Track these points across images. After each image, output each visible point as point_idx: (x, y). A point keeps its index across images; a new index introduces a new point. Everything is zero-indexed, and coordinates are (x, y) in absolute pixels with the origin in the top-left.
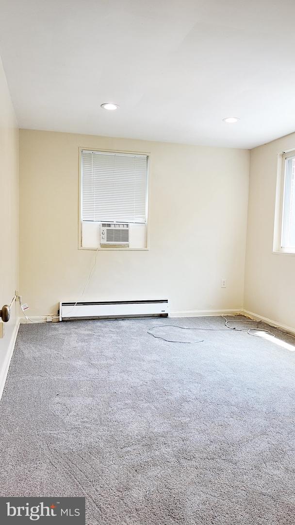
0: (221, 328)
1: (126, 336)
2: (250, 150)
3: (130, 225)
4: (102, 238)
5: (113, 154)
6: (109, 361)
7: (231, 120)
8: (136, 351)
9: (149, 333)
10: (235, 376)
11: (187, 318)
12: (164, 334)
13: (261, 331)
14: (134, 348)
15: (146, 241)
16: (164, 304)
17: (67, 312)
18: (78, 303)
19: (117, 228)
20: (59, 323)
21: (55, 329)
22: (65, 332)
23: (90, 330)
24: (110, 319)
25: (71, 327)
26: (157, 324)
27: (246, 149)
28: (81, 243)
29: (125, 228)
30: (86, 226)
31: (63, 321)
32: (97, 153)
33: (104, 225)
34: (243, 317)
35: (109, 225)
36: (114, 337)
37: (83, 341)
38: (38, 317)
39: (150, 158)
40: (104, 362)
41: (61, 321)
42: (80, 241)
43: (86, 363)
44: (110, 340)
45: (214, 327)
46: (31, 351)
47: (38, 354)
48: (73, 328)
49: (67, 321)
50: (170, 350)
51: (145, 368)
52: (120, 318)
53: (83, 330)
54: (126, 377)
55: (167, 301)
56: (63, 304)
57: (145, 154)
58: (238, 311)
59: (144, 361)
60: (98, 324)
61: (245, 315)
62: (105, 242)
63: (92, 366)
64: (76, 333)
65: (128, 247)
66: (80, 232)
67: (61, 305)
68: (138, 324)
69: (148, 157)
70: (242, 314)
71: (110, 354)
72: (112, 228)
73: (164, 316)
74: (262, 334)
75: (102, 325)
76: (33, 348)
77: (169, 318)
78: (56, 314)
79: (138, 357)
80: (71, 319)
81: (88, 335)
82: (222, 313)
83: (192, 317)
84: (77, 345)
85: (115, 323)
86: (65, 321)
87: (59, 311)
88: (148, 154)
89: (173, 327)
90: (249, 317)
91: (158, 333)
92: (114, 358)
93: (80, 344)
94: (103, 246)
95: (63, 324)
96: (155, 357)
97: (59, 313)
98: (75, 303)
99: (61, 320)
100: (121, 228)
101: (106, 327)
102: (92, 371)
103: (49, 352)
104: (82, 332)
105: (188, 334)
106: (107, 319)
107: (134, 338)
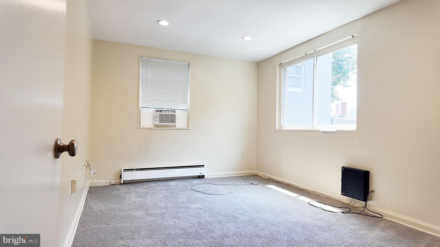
0: (243, 184)
1: (175, 192)
2: (258, 63)
3: (177, 111)
4: (156, 120)
5: (164, 61)
6: (162, 211)
7: (248, 38)
8: (183, 202)
9: (192, 189)
10: (259, 216)
11: (218, 178)
12: (203, 189)
13: (271, 184)
14: (182, 200)
15: (188, 123)
16: (201, 168)
17: (127, 176)
18: (136, 169)
19: (167, 113)
20: (121, 185)
21: (118, 189)
22: (126, 191)
23: (145, 189)
24: (161, 180)
25: (131, 188)
26: (197, 183)
27: (255, 62)
28: (140, 124)
29: (173, 113)
30: (143, 111)
31: (124, 183)
32: (152, 59)
33: (157, 111)
34: (256, 176)
35: (161, 111)
36: (166, 193)
37: (141, 197)
38: (105, 181)
39: (190, 65)
40: (158, 211)
41: (122, 184)
42: (139, 122)
43: (144, 213)
44: (162, 196)
45: (238, 183)
46: (98, 206)
47: (104, 208)
48: (132, 188)
49: (127, 183)
50: (209, 200)
51: (191, 214)
52: (169, 180)
53: (141, 189)
54: (177, 221)
55: (204, 166)
56: (124, 170)
57: (187, 62)
58: (253, 172)
59: (190, 209)
60: (152, 184)
61: (258, 175)
62: (158, 123)
63: (150, 215)
64: (135, 192)
65: (175, 127)
66: (139, 116)
67: (123, 171)
68: (183, 184)
69: (189, 64)
70: (256, 174)
71: (163, 205)
72: (163, 113)
73: (202, 177)
74: (271, 186)
75: (155, 185)
76: (101, 204)
77: (205, 178)
78: (119, 178)
79: (185, 206)
80: (130, 181)
81: (145, 192)
82: (242, 173)
83: (221, 177)
84: (136, 200)
85: (166, 183)
86: (126, 183)
87: (121, 176)
88: (189, 62)
89: (209, 184)
90: (261, 176)
91: (198, 189)
92: (166, 208)
93: (138, 199)
94: (156, 126)
95: (124, 186)
96: (198, 205)
97: (121, 177)
98: (134, 169)
99: (122, 182)
100: (170, 113)
101: (158, 187)
102: (150, 219)
103: (113, 206)
104: (140, 191)
105: (220, 189)
106: (159, 181)
107: (181, 193)
